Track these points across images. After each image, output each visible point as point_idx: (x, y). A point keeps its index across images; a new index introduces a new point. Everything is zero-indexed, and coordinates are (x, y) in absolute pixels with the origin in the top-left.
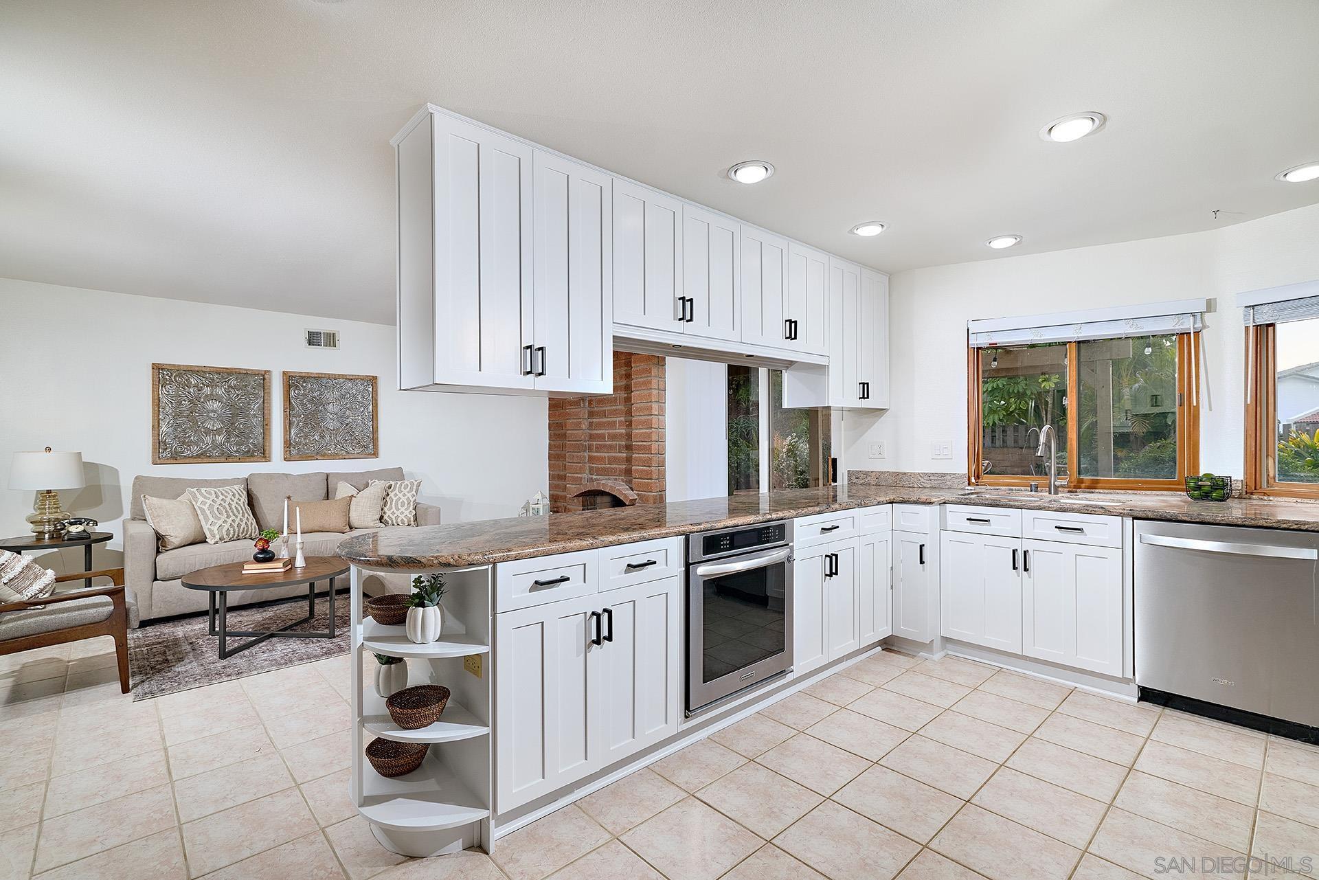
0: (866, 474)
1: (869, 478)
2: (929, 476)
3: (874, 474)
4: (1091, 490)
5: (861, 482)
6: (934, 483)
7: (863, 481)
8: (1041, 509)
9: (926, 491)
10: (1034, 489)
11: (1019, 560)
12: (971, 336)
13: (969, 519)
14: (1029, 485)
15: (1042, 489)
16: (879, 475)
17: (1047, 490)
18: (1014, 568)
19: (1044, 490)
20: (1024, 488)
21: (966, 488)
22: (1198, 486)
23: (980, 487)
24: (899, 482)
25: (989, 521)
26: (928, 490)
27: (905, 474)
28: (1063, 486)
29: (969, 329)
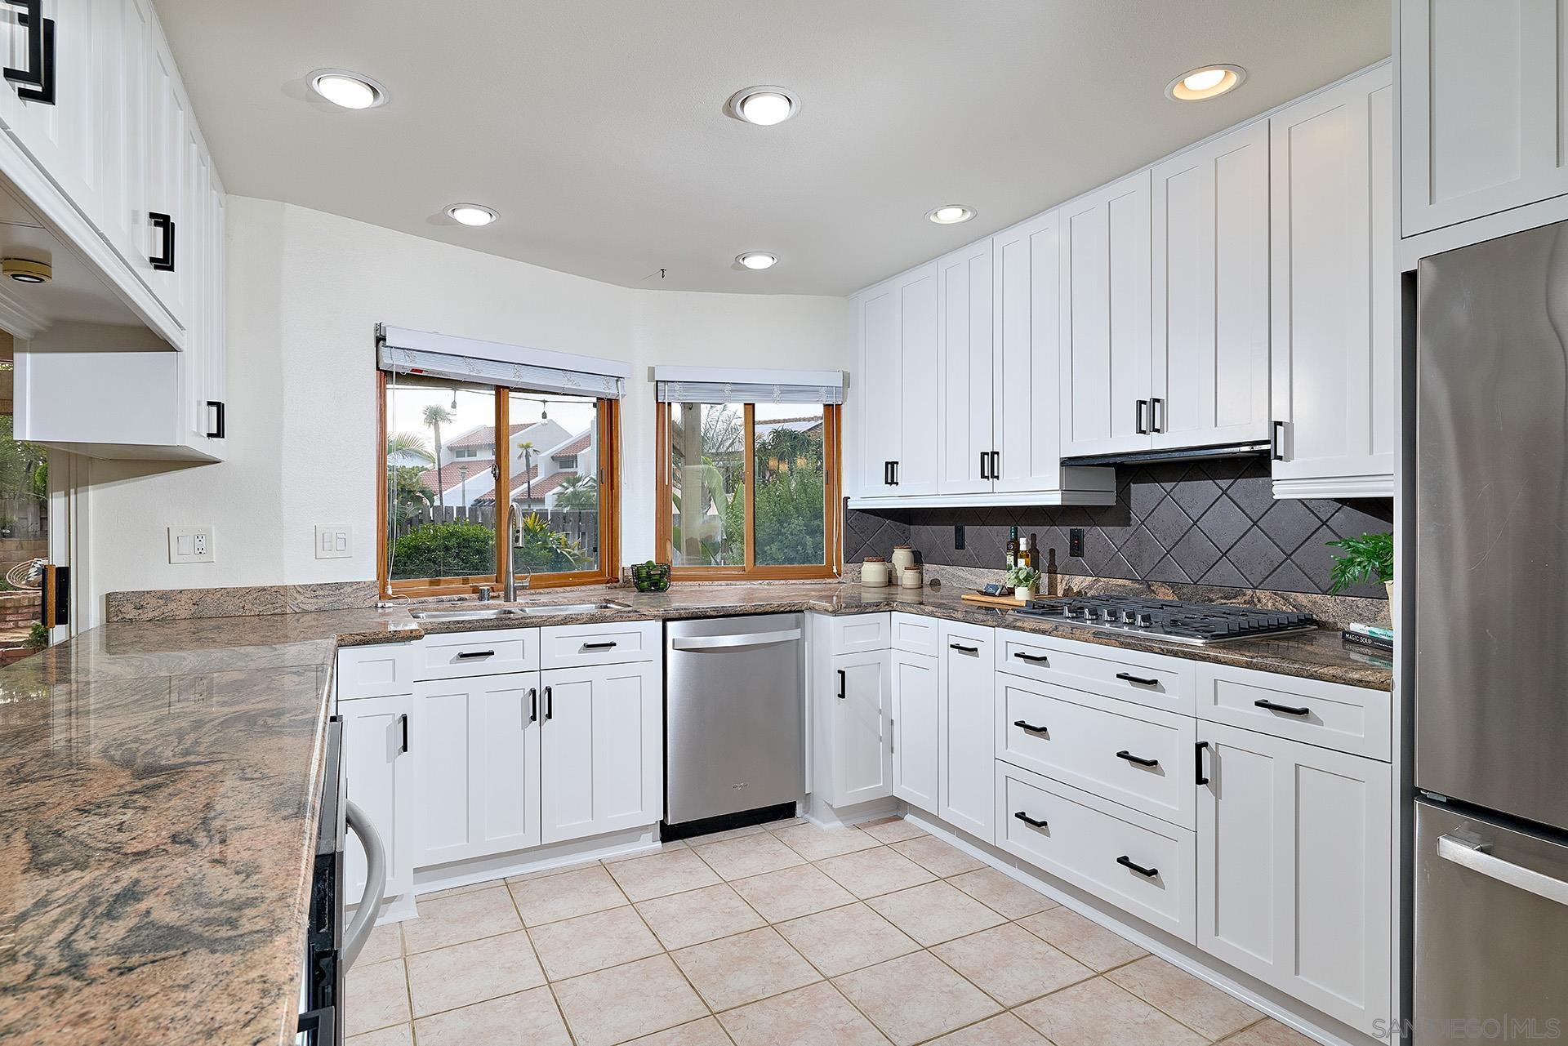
0: (165, 596)
1: (173, 605)
2: (314, 589)
3: (184, 597)
4: (538, 591)
5: (151, 615)
6: (322, 603)
7: (156, 613)
8: (566, 624)
9: (307, 618)
10: (486, 596)
11: (540, 706)
12: (383, 350)
13: (463, 656)
14: (475, 590)
15: (495, 594)
16: (200, 598)
17: (502, 594)
18: (534, 718)
19: (498, 597)
20: (466, 596)
21: (380, 605)
22: (649, 576)
23: (401, 601)
24: (250, 606)
25: (492, 653)
26: (313, 615)
27: (264, 589)
28: (523, 588)
29: (385, 339)
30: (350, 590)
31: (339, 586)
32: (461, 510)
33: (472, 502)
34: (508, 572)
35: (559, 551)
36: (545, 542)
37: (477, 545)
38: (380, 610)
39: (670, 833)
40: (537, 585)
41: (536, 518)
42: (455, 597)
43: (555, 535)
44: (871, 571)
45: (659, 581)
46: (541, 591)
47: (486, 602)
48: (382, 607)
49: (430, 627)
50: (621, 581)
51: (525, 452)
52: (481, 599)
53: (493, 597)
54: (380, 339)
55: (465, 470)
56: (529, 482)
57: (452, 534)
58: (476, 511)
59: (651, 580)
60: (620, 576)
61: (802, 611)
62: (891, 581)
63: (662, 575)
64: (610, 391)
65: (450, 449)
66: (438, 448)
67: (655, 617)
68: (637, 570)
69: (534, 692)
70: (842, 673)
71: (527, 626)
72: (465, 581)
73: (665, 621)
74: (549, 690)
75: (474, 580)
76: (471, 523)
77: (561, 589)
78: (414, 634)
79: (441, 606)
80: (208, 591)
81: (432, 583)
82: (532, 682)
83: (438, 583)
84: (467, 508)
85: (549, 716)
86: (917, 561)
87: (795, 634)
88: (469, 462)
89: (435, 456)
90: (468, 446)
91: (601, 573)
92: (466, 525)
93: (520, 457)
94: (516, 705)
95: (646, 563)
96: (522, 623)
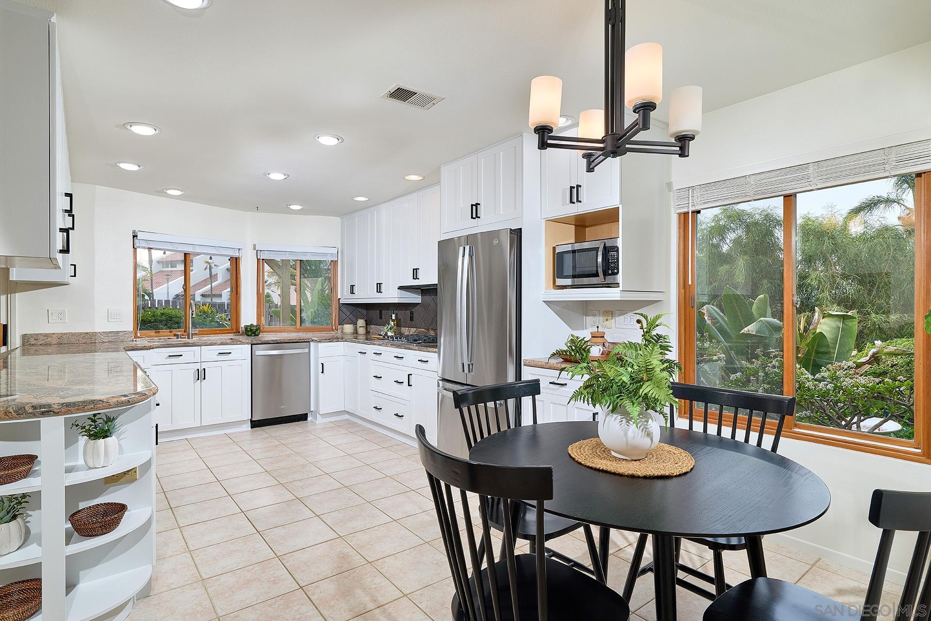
0: (47, 335)
1: (50, 339)
2: (107, 333)
3: (54, 336)
5: (41, 342)
6: (111, 338)
7: (43, 342)
8: (211, 345)
9: (105, 344)
10: (180, 337)
11: (201, 375)
12: (136, 241)
13: (170, 356)
14: (175, 335)
15: (184, 337)
16: (61, 336)
17: (187, 337)
18: (198, 379)
19: (185, 338)
20: (171, 337)
21: (134, 340)
22: (251, 330)
23: (143, 339)
24: (81, 340)
25: (182, 355)
26: (107, 344)
27: (87, 333)
28: (196, 334)
29: (137, 236)
30: (122, 334)
31: (118, 332)
32: (167, 302)
33: (174, 296)
34: (189, 327)
35: (221, 323)
36: (214, 318)
37: (176, 320)
38: (135, 342)
39: (255, 424)
40: (201, 334)
41: (209, 306)
42: (167, 338)
43: (219, 315)
44: (348, 328)
45: (256, 331)
46: (204, 336)
47: (180, 339)
48: (135, 341)
49: (157, 346)
50: (241, 333)
51: (208, 266)
52: (178, 338)
53: (182, 338)
54: (135, 236)
55: (169, 276)
56: (211, 284)
57: (162, 314)
58: (176, 303)
59: (252, 332)
60: (240, 330)
61: (310, 342)
62: (356, 332)
63: (257, 330)
64: (236, 254)
65: (158, 262)
66: (151, 261)
67: (247, 343)
68: (246, 327)
69: (198, 370)
70: (323, 364)
71: (195, 346)
72: (171, 332)
73: (252, 345)
74: (204, 369)
75: (174, 332)
76: (173, 309)
77: (213, 335)
78: (152, 347)
79: (160, 340)
80: (64, 334)
81: (156, 332)
82: (198, 366)
83: (159, 332)
84: (171, 302)
85: (204, 379)
86: (368, 323)
87: (306, 350)
88: (172, 271)
89: (147, 266)
90: (171, 261)
91: (232, 329)
92: (170, 310)
93: (206, 268)
94: (191, 374)
95: (252, 325)
96: (194, 345)
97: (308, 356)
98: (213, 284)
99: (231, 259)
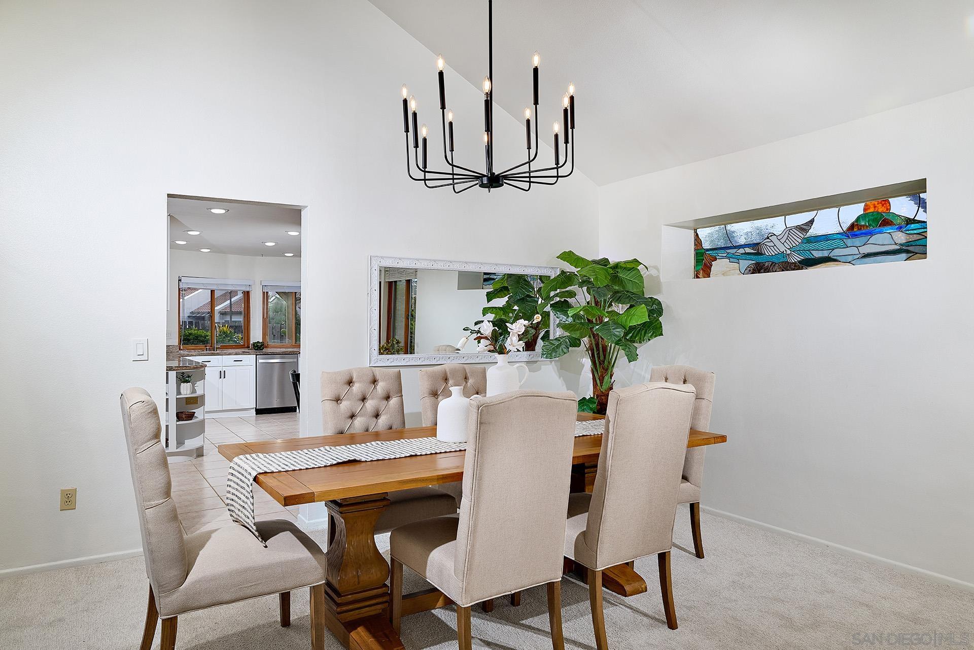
8: (229, 355)
11: (222, 375)
12: (180, 283)
17: (213, 349)
18: (220, 377)
20: (202, 350)
21: (179, 350)
22: (257, 346)
23: (184, 349)
25: (210, 361)
28: (219, 348)
29: (181, 280)
30: (172, 347)
34: (214, 344)
39: (259, 412)
40: (223, 347)
41: (228, 326)
42: (200, 350)
46: (224, 350)
48: (180, 352)
50: (250, 347)
52: (207, 350)
53: (210, 350)
54: (180, 280)
56: (231, 300)
60: (250, 345)
63: (262, 346)
64: (247, 289)
67: (254, 354)
68: (254, 344)
69: (221, 371)
73: (257, 355)
74: (225, 371)
77: (231, 349)
79: (195, 352)
82: (221, 369)
85: (224, 377)
87: (295, 360)
91: (244, 345)
94: (216, 374)
95: (258, 342)
96: (218, 354)
97: (297, 363)
98: (232, 300)
99: (244, 292)
